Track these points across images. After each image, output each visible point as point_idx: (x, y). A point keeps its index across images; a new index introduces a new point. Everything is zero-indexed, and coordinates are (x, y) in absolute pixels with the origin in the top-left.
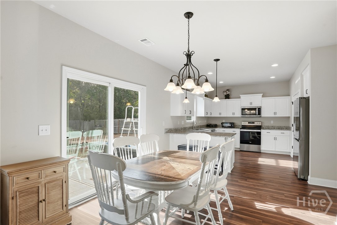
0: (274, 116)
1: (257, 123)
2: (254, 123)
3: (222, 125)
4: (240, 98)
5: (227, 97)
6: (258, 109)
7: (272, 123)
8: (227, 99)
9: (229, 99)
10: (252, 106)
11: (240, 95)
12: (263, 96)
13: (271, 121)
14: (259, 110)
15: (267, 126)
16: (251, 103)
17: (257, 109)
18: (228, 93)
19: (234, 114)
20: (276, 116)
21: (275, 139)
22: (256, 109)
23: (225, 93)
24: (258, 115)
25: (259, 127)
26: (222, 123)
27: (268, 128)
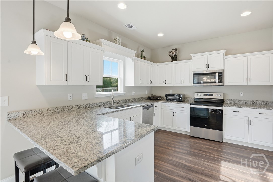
0: (245, 84)
1: (216, 94)
2: (212, 95)
3: (167, 98)
4: (191, 58)
5: (174, 58)
6: (219, 73)
7: (241, 95)
8: (174, 62)
9: (177, 61)
10: (209, 69)
11: (191, 55)
12: (226, 54)
13: (240, 92)
14: (220, 75)
15: (233, 100)
16: (208, 66)
17: (217, 74)
18: (175, 53)
19: (182, 82)
20: (249, 84)
21: (249, 122)
22: (215, 73)
23: (171, 53)
24: (219, 83)
25: (220, 102)
26: (167, 95)
27: (235, 104)
